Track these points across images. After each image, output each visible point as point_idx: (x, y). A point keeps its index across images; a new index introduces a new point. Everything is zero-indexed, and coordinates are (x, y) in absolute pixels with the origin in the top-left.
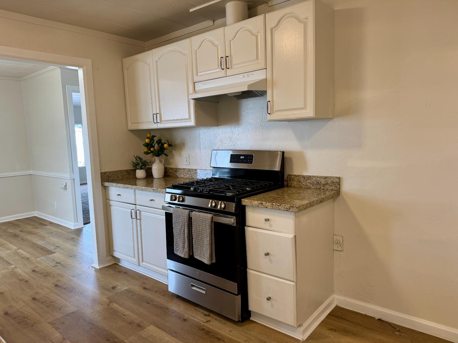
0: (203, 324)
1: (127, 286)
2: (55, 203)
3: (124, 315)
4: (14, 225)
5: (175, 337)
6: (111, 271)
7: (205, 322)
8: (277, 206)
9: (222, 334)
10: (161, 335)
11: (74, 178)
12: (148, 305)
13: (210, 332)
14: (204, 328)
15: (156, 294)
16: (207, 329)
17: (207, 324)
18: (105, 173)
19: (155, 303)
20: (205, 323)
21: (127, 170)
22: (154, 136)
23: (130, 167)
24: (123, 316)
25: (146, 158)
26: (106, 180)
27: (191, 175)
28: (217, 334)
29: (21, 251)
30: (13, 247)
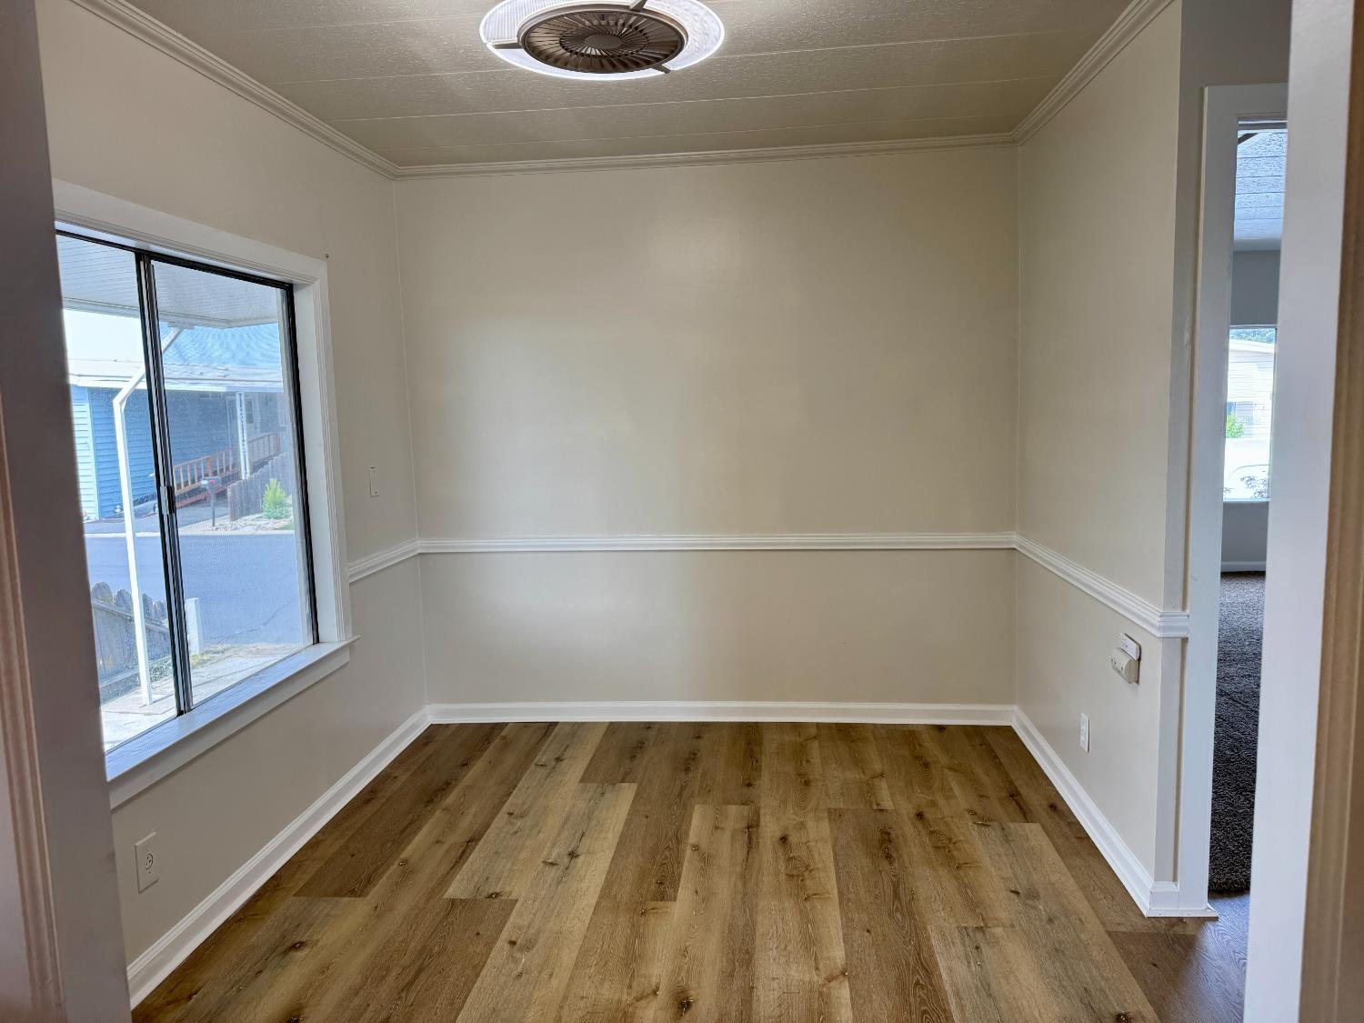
2: (1084, 717)
11: (1183, 634)
29: (844, 1007)
30: (835, 938)
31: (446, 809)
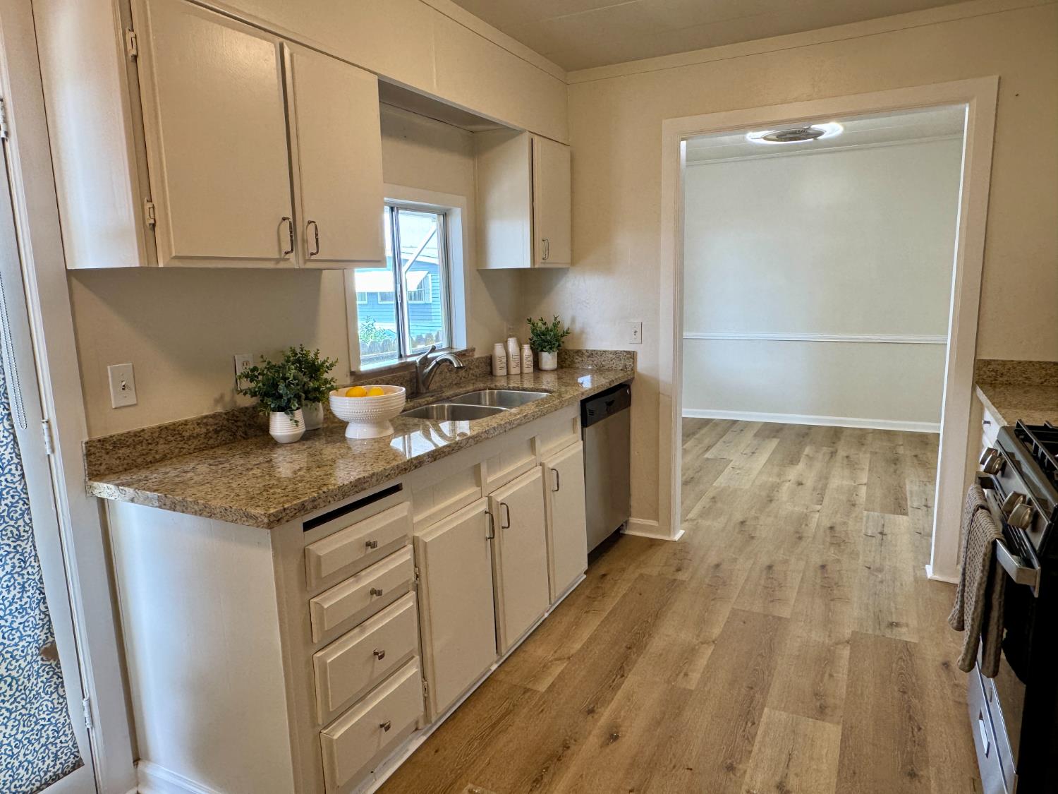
1: (921, 638)
3: (831, 676)
10: (824, 752)
12: (897, 695)
19: (915, 701)
24: (826, 676)
29: (863, 490)
30: (864, 478)
31: (697, 439)
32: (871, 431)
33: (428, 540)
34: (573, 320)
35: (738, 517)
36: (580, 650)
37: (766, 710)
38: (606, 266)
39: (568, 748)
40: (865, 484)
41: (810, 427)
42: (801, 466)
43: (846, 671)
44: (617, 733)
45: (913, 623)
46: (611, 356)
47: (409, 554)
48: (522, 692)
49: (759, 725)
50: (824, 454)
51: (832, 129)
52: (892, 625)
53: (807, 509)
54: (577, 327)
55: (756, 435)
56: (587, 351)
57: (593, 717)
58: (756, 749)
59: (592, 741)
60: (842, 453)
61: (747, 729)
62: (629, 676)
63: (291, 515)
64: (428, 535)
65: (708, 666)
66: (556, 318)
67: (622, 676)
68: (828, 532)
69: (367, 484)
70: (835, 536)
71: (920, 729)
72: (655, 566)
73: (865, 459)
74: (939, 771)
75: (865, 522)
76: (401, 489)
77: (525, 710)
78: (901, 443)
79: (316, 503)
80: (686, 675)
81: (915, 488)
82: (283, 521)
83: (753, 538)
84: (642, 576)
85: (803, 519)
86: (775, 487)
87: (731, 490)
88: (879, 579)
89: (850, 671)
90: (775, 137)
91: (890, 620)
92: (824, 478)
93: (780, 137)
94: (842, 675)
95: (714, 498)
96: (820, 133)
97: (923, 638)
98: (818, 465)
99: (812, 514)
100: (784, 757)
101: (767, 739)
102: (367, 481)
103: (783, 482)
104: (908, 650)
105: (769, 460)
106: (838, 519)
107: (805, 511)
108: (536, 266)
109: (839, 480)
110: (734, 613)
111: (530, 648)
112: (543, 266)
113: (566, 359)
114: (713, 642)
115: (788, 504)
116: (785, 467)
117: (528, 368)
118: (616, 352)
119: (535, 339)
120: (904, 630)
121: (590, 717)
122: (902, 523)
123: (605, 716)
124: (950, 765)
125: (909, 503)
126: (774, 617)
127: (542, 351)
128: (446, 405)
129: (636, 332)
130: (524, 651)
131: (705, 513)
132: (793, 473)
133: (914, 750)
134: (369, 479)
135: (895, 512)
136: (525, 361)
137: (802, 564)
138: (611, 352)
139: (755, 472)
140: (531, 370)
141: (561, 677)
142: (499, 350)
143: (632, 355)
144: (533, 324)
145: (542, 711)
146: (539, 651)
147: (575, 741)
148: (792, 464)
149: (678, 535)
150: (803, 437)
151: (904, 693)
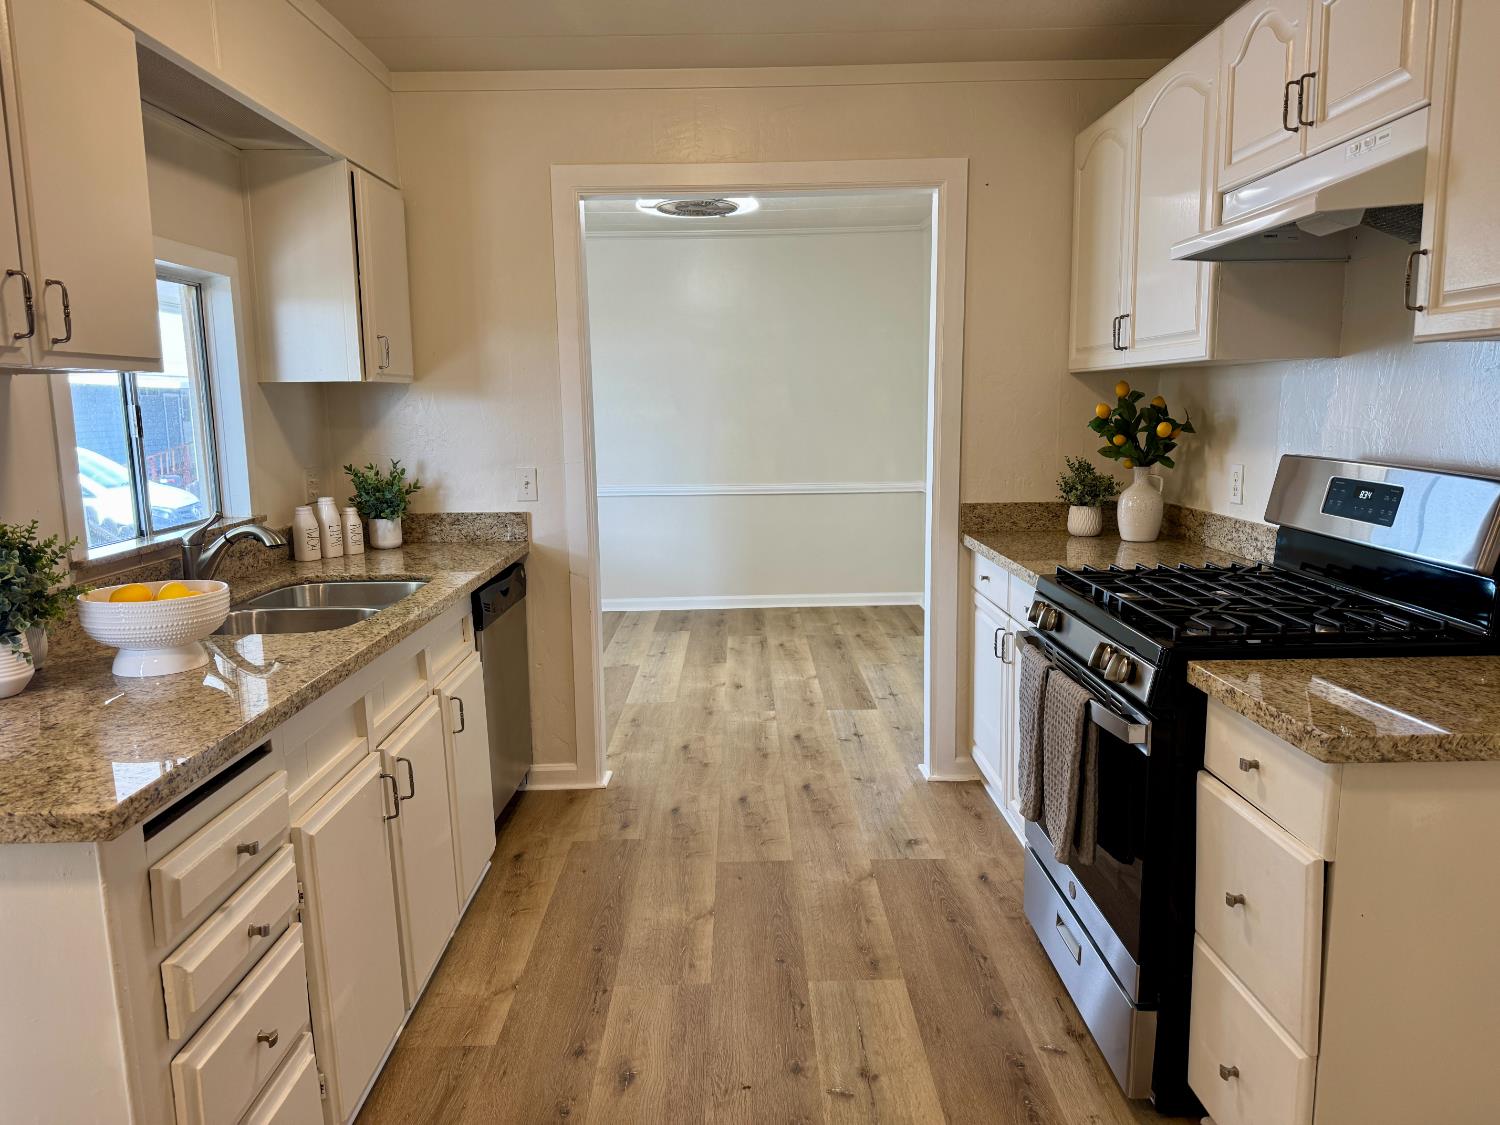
0: (1037, 1051)
1: (947, 852)
3: (868, 921)
4: (859, 618)
5: (926, 1041)
6: (949, 799)
7: (1044, 1049)
8: (1268, 718)
9: (1060, 1110)
10: (897, 1017)
12: (947, 926)
13: (1029, 1084)
14: (1026, 1062)
15: (997, 908)
16: (1029, 1070)
17: (1043, 1058)
18: (974, 507)
19: (969, 929)
20: (1042, 1052)
21: (1048, 503)
22: (1138, 396)
23: (1053, 496)
24: (863, 923)
25: (1104, 467)
26: (975, 528)
27: (1239, 546)
28: (1043, 1102)
29: (816, 684)
30: (811, 669)
32: (796, 610)
33: (313, 832)
34: (421, 467)
35: (677, 741)
36: (526, 971)
37: (810, 985)
38: (474, 383)
39: (567, 1113)
40: (815, 677)
41: (722, 612)
42: (730, 663)
43: (883, 912)
44: (630, 1070)
45: (932, 836)
46: (489, 521)
47: (291, 861)
48: (461, 1055)
49: (809, 1005)
50: (753, 645)
51: (747, 205)
52: (911, 843)
53: (759, 717)
54: (429, 479)
55: (656, 630)
56: (449, 514)
57: (585, 1059)
58: (817, 1038)
59: (599, 1093)
60: (773, 642)
61: (797, 1014)
62: (615, 988)
63: (141, 809)
64: (312, 823)
65: (715, 949)
66: (395, 465)
67: (605, 991)
68: (796, 743)
69: (238, 745)
70: (806, 748)
71: (985, 959)
72: (590, 826)
73: (802, 644)
74: (1022, 1001)
75: (832, 723)
76: (270, 751)
77: (478, 1080)
78: (836, 621)
79: (174, 785)
80: (692, 966)
81: (872, 675)
82: (132, 822)
83: (706, 765)
84: (574, 844)
85: (759, 732)
86: (709, 695)
87: (652, 706)
88: (876, 792)
89: (886, 911)
90: (674, 210)
91: (907, 838)
92: (765, 675)
93: (681, 209)
94: (881, 918)
95: (634, 720)
96: (733, 208)
97: (949, 851)
98: (751, 660)
99: (768, 724)
100: (854, 1036)
101: (827, 1022)
102: (239, 739)
103: (717, 686)
104: (938, 869)
105: (687, 661)
106: (801, 724)
107: (758, 720)
108: (370, 380)
109: (782, 676)
110: (721, 867)
111: (445, 986)
112: (379, 380)
113: (413, 529)
114: (711, 913)
115: (735, 716)
116: (710, 667)
117: (356, 547)
118: (497, 516)
119: (365, 497)
120: (925, 847)
121: (581, 1061)
122: (874, 720)
123: (604, 1051)
124: (1029, 990)
125: (872, 694)
126: (773, 863)
127: (378, 516)
128: (254, 612)
129: (527, 483)
130: (438, 995)
131: (630, 743)
132: (725, 672)
133: (988, 983)
134: (240, 736)
135: (862, 707)
136: (350, 535)
137: (780, 788)
138: (490, 515)
139: (676, 678)
140: (361, 549)
141: (513, 1016)
142: (305, 518)
143: (523, 519)
144: (356, 475)
145: (505, 1073)
146: (464, 988)
147: (574, 1100)
148: (719, 662)
149: (605, 779)
150: (719, 626)
151: (954, 921)
